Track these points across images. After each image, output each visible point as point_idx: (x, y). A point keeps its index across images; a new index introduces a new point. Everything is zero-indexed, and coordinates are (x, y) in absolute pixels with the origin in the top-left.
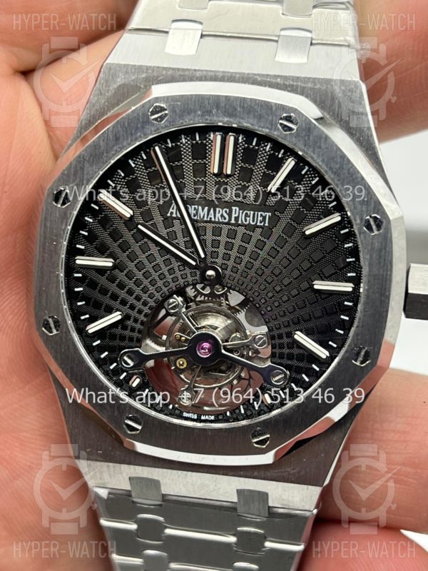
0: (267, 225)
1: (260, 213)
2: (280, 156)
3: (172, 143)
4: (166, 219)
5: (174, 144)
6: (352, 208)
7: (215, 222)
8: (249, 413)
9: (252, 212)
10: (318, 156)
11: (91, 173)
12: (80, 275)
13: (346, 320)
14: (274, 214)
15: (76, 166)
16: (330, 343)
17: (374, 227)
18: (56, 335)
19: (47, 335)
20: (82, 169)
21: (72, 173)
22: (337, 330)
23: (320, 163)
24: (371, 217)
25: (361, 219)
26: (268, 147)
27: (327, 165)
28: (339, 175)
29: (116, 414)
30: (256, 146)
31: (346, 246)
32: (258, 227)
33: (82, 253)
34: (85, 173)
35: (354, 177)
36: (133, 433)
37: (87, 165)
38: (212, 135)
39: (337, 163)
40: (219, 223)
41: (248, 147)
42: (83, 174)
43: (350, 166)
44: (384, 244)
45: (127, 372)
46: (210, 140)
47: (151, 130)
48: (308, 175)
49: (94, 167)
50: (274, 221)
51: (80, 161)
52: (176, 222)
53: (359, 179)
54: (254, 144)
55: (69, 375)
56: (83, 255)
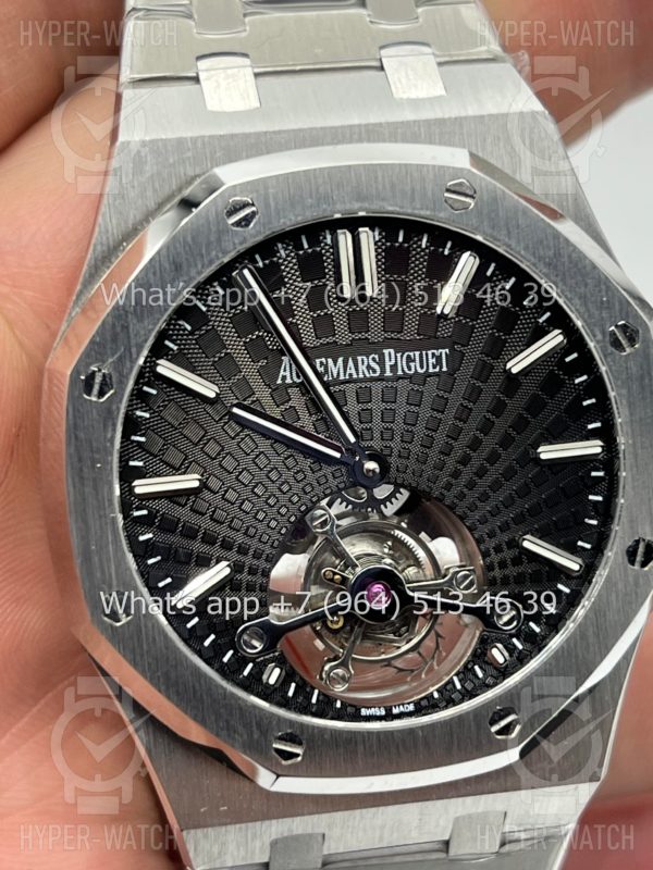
0: (445, 369)
1: (430, 353)
2: (446, 252)
3: (263, 260)
4: (275, 390)
5: (267, 262)
6: (586, 316)
7: (358, 380)
8: (469, 686)
9: (417, 353)
10: (518, 242)
11: (142, 332)
12: (145, 512)
13: (598, 502)
14: (452, 350)
15: (114, 325)
16: (580, 543)
17: (624, 342)
18: (128, 623)
19: (112, 626)
20: (125, 328)
21: (109, 338)
22: (587, 520)
23: (522, 252)
24: (617, 326)
25: (603, 333)
26: (425, 240)
27: (534, 254)
28: (555, 267)
29: (256, 736)
30: (404, 241)
31: (577, 381)
32: (430, 375)
33: (141, 473)
34: (132, 336)
35: (580, 266)
36: (290, 762)
37: (132, 321)
38: (329, 237)
39: (550, 249)
40: (365, 380)
41: (392, 245)
42: (129, 337)
43: (571, 248)
44: (645, 367)
45: (253, 660)
46: (326, 245)
47: (234, 244)
48: (497, 276)
49: (146, 322)
50: (456, 360)
51: (120, 316)
52: (293, 391)
53: (588, 268)
54: (401, 239)
55: (163, 688)
56: (144, 477)
